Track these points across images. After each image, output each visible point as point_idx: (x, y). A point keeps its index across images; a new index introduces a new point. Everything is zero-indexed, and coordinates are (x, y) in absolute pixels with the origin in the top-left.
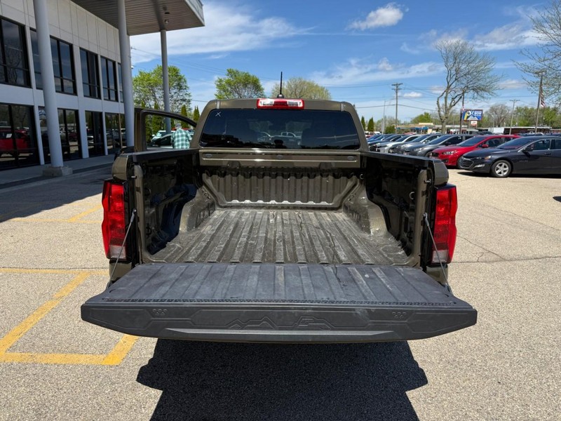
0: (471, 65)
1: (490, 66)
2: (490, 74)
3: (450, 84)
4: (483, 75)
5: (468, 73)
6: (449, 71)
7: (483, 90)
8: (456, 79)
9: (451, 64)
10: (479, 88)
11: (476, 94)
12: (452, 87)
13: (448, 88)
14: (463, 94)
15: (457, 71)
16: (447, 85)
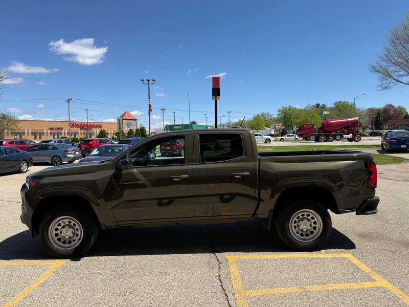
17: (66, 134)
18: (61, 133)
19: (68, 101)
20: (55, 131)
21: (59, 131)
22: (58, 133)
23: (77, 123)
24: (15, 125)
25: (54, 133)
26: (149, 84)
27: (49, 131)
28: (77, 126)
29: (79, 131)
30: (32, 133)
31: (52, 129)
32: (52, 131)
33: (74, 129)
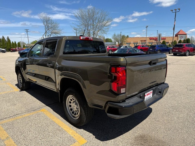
0: (52, 25)
1: (58, 26)
2: (58, 28)
3: (46, 31)
4: (56, 29)
5: (52, 28)
6: (45, 26)
7: (57, 33)
8: (48, 29)
9: (45, 24)
10: (56, 33)
11: (55, 35)
12: (47, 32)
13: (46, 32)
14: (51, 34)
15: (48, 26)
16: (45, 31)
17: (148, 43)
18: (145, 43)
19: (147, 27)
20: (143, 42)
21: (145, 42)
22: (144, 43)
23: (153, 38)
24: (126, 40)
25: (142, 43)
26: (176, 12)
27: (140, 42)
28: (153, 39)
29: (154, 42)
30: (134, 43)
31: (142, 41)
32: (142, 42)
33: (152, 41)
